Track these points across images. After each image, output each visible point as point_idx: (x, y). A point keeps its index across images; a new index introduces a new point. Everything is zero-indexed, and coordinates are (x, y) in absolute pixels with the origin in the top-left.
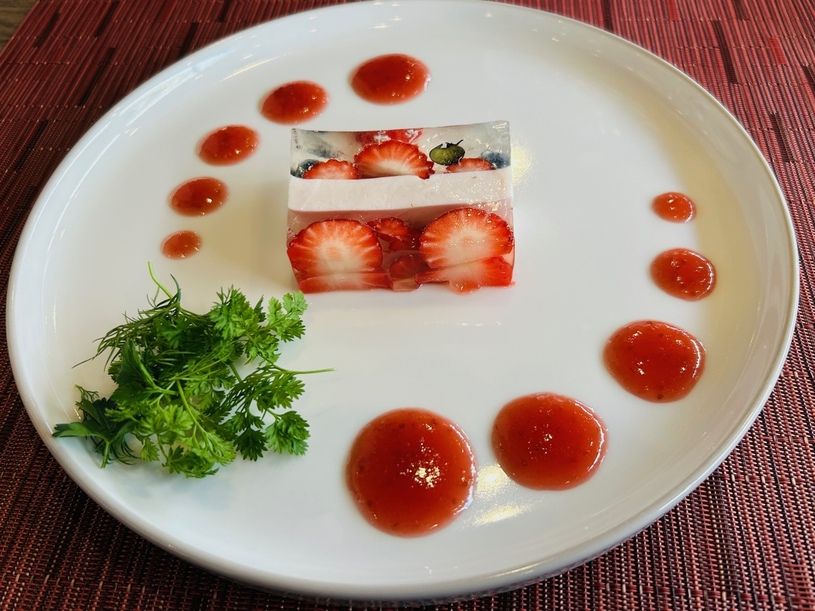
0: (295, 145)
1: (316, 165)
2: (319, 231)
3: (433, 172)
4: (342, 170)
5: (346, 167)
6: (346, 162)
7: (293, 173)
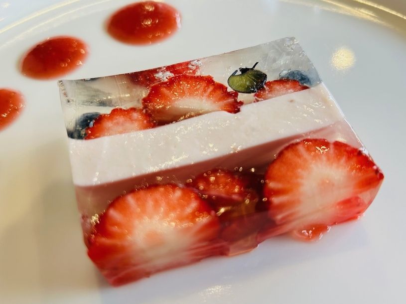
0: (65, 99)
1: (98, 119)
2: (125, 210)
3: (241, 103)
4: (131, 120)
5: (135, 115)
6: (133, 109)
7: (71, 135)
